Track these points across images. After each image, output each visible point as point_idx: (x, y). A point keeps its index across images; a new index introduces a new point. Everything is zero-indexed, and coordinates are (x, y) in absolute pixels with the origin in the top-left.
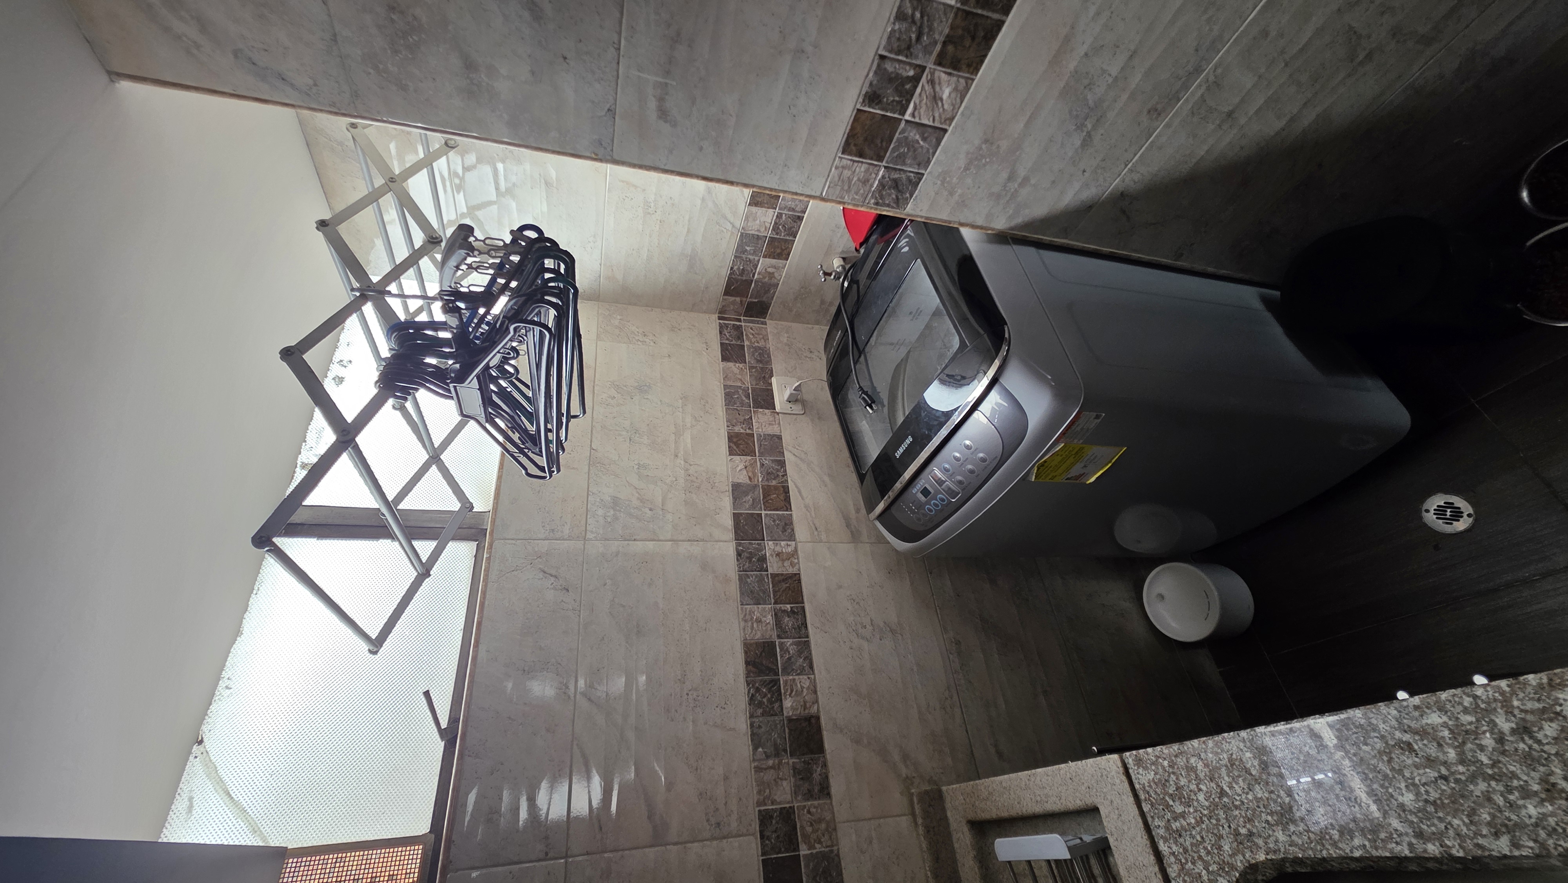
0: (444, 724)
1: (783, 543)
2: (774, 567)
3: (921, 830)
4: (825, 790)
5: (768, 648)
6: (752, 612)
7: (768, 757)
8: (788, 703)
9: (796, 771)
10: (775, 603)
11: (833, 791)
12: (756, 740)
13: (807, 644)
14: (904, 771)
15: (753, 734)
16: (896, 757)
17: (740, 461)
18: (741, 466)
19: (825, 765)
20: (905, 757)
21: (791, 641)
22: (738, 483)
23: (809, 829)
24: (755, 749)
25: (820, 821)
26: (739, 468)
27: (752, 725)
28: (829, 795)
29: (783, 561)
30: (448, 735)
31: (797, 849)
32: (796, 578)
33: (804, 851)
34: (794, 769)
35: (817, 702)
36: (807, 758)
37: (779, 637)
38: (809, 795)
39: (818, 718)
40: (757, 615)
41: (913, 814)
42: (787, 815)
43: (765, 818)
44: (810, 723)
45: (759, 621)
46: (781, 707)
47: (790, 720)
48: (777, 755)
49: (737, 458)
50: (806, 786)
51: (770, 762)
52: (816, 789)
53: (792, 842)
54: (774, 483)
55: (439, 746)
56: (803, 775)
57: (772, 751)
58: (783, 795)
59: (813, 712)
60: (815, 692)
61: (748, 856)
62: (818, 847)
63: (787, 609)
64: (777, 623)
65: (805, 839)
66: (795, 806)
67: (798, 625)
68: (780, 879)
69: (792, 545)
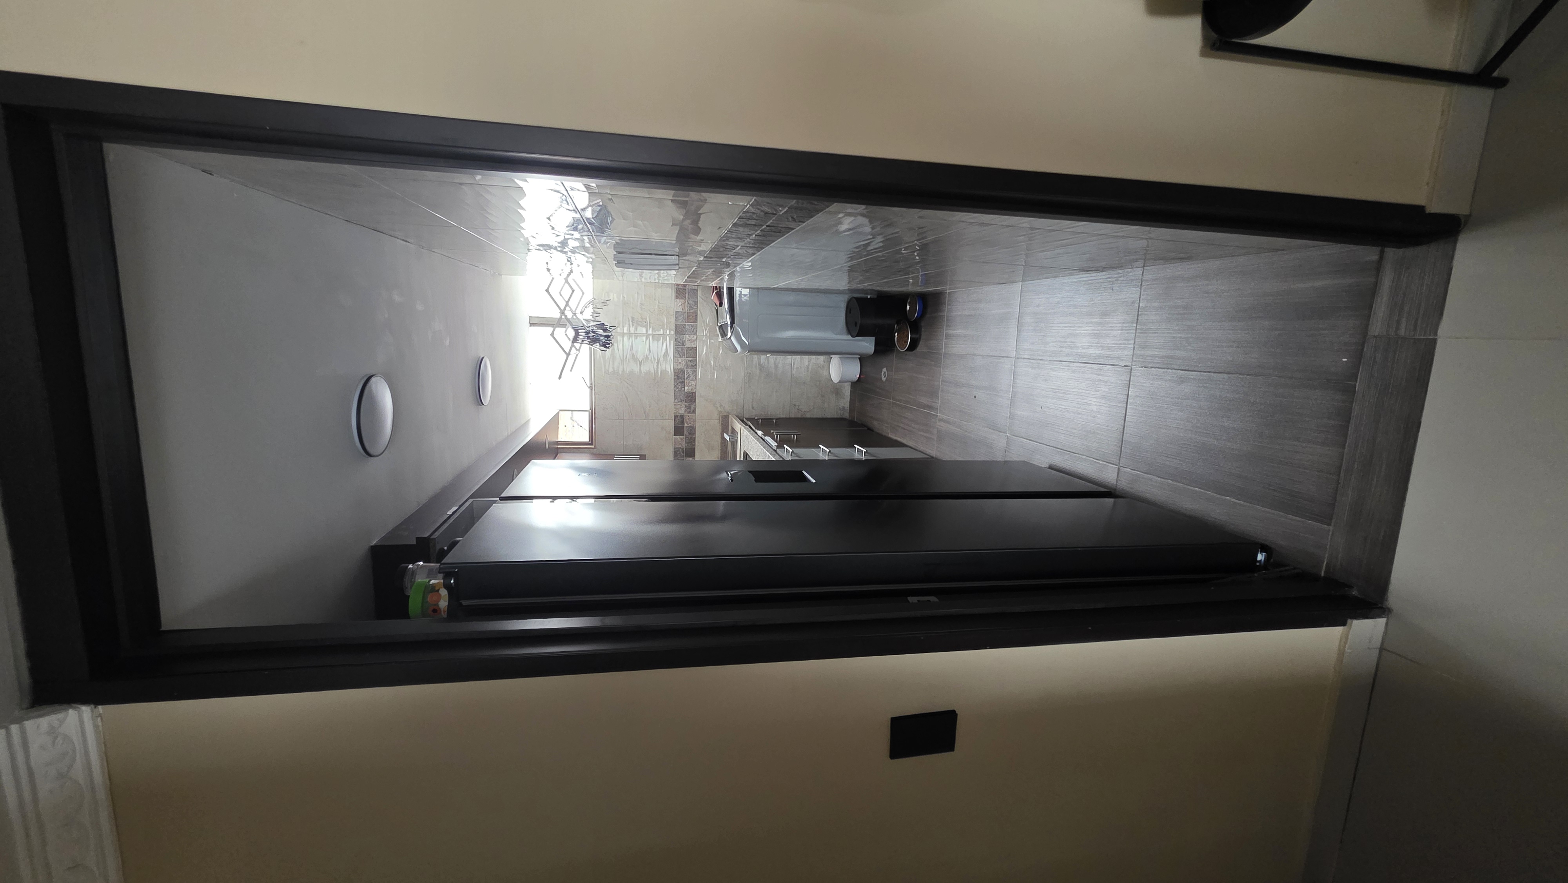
0: (589, 385)
1: (692, 336)
2: (688, 345)
3: (720, 424)
4: (694, 412)
5: (682, 371)
6: (678, 360)
7: (679, 402)
8: (686, 388)
9: (686, 406)
10: (687, 357)
11: (696, 412)
12: (675, 397)
13: (696, 370)
14: (720, 409)
16: (718, 405)
17: (680, 302)
18: (680, 304)
19: (695, 405)
20: (721, 406)
21: (690, 369)
22: (678, 312)
23: (688, 420)
24: (675, 399)
25: (691, 419)
27: (675, 393)
28: (695, 413)
29: (691, 342)
30: (591, 388)
31: (684, 424)
32: (695, 350)
33: (686, 425)
34: (686, 405)
35: (696, 389)
36: (690, 403)
37: (686, 368)
38: (689, 412)
39: (695, 393)
40: (680, 361)
41: (719, 420)
42: (682, 417)
43: (676, 416)
44: (692, 395)
45: (680, 363)
46: (684, 389)
47: (686, 392)
48: (681, 402)
49: (678, 300)
50: (689, 410)
51: (679, 403)
52: (692, 411)
53: (683, 422)
55: (588, 390)
56: (689, 407)
57: (680, 400)
58: (682, 411)
59: (694, 391)
60: (696, 386)
61: (670, 425)
62: (690, 425)
63: (691, 359)
64: (686, 363)
65: (687, 422)
66: (685, 414)
67: (694, 365)
68: (678, 430)
69: (695, 336)
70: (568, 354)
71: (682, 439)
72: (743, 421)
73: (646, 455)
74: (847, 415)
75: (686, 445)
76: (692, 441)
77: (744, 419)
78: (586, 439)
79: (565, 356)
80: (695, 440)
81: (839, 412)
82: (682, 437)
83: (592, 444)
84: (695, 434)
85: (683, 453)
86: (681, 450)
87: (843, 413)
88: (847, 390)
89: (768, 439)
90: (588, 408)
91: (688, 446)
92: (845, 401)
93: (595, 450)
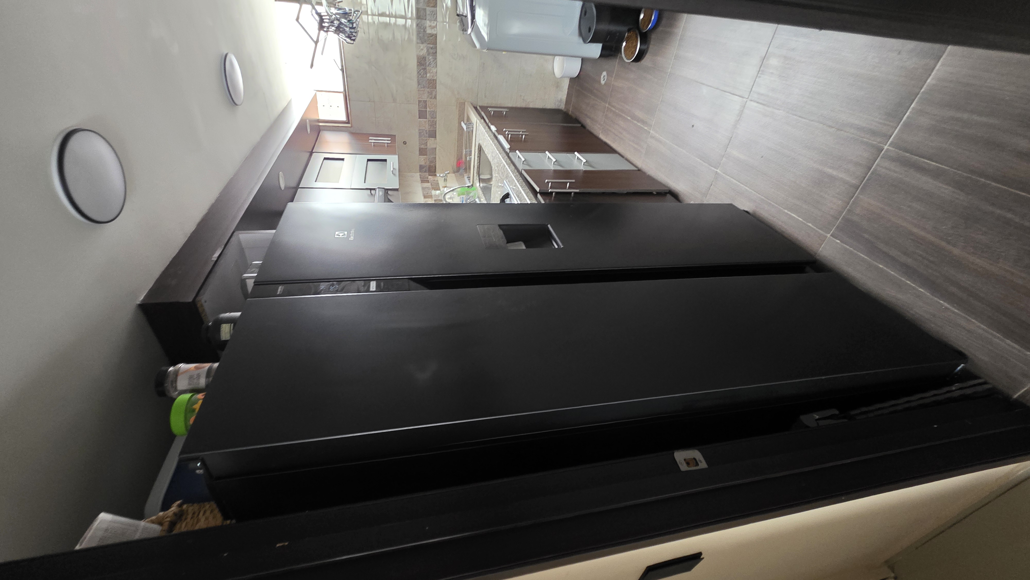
0: (340, 68)
1: (432, 22)
2: (429, 31)
3: (458, 110)
4: (435, 98)
5: (424, 58)
6: (420, 47)
7: (422, 88)
8: (428, 75)
9: (428, 92)
10: (428, 44)
11: (437, 97)
12: (419, 84)
13: (436, 59)
14: (457, 96)
15: (418, 82)
16: (456, 93)
19: (436, 92)
20: (458, 93)
21: (431, 57)
23: (430, 105)
24: (418, 85)
25: (433, 104)
27: (418, 79)
28: (436, 99)
29: (432, 28)
30: (342, 70)
31: (427, 109)
32: (435, 36)
33: (428, 109)
34: (428, 91)
35: (436, 76)
36: (432, 89)
37: (428, 55)
38: (431, 98)
39: (436, 80)
40: (422, 48)
41: (457, 106)
42: (425, 102)
43: (419, 101)
44: (434, 81)
45: (422, 49)
46: (426, 76)
47: (428, 79)
48: (424, 88)
50: (430, 96)
51: (422, 89)
52: (433, 97)
53: (426, 107)
55: (341, 72)
56: (430, 93)
57: (422, 86)
58: (425, 97)
59: (435, 78)
60: (436, 73)
61: (415, 109)
62: (431, 110)
63: (431, 46)
64: (428, 50)
65: (429, 107)
66: (428, 100)
67: (434, 52)
68: (422, 115)
69: (435, 22)
70: (316, 43)
71: (425, 122)
72: (476, 108)
73: (395, 135)
74: (562, 107)
75: (429, 127)
76: (433, 124)
77: (478, 108)
78: (344, 118)
79: (314, 45)
80: (436, 124)
81: (557, 103)
82: (426, 120)
83: (348, 123)
84: (436, 118)
85: (427, 133)
86: (424, 131)
87: (560, 105)
88: (566, 84)
89: (501, 138)
90: (342, 90)
91: (430, 128)
92: (563, 95)
93: (352, 128)
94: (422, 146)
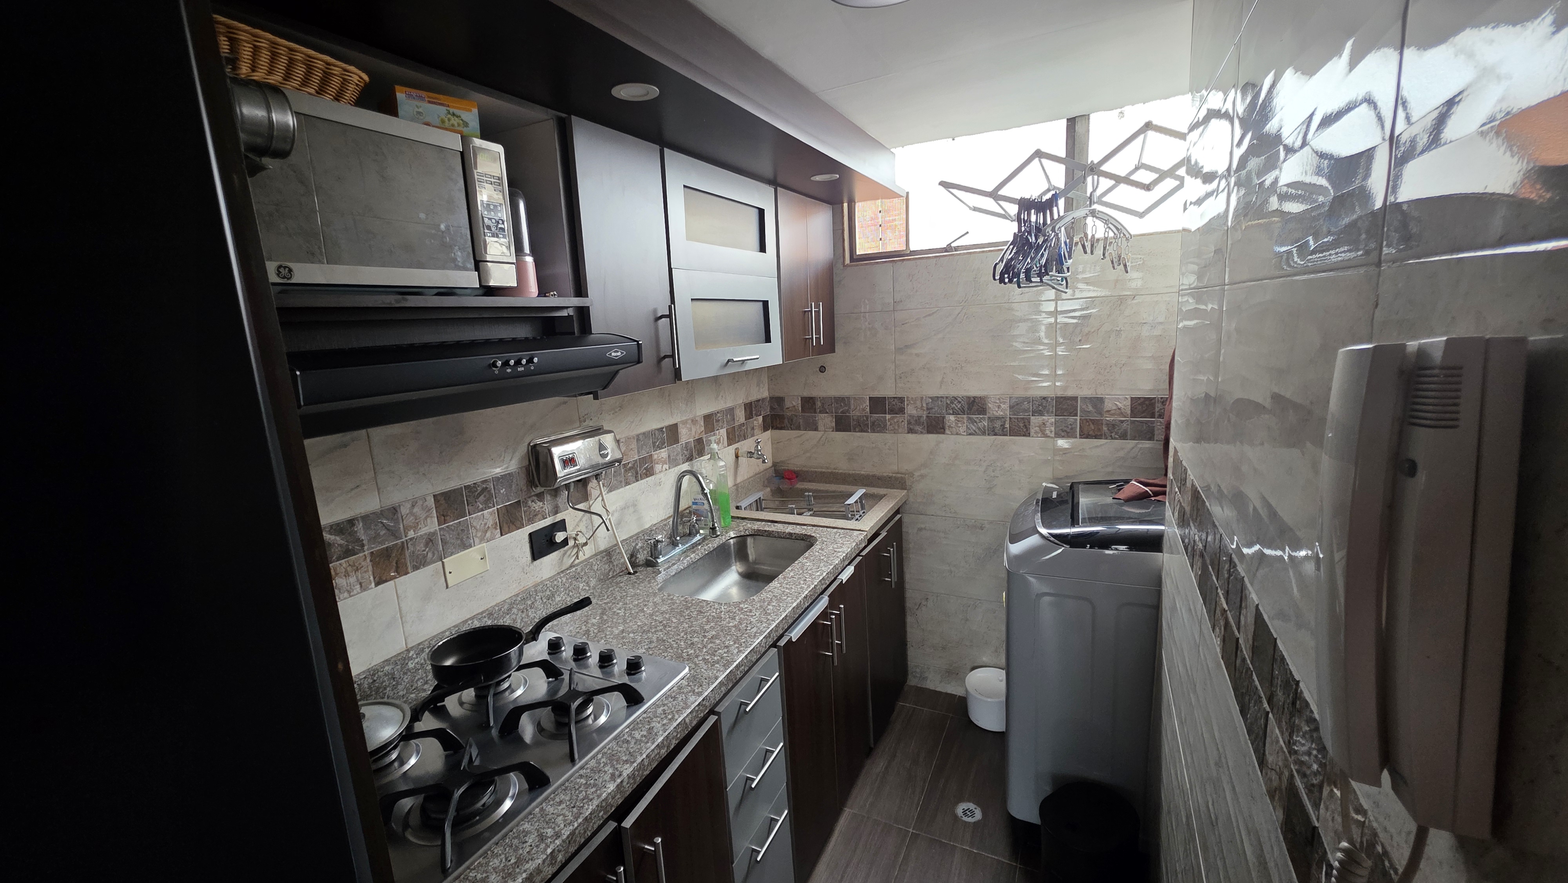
0: (954, 245)
1: (1053, 429)
2: (1035, 420)
3: (891, 475)
4: (911, 431)
5: (983, 410)
6: (1004, 403)
7: (927, 404)
8: (952, 418)
9: (920, 417)
10: (1010, 418)
11: (910, 435)
12: (935, 399)
13: (984, 433)
14: (917, 474)
15: (938, 397)
16: (923, 472)
17: (1125, 405)
18: (1120, 405)
19: (922, 433)
20: (923, 476)
21: (986, 424)
22: (1104, 402)
23: (896, 420)
24: (931, 398)
25: (899, 426)
26: (1118, 403)
27: (942, 398)
28: (909, 433)
29: (1039, 427)
30: (948, 249)
31: (890, 414)
32: (1027, 434)
33: (888, 416)
34: (922, 417)
35: (952, 434)
36: (925, 424)
37: (989, 418)
38: (909, 423)
39: (944, 433)
40: (1003, 406)
41: (898, 473)
42: (902, 411)
43: (901, 400)
44: (941, 428)
45: (999, 407)
46: (950, 414)
47: (944, 418)
48: (928, 409)
49: (1129, 403)
50: (913, 422)
51: (924, 405)
52: (912, 427)
53: (892, 411)
54: (1105, 428)
56: (918, 421)
57: (930, 406)
58: (911, 410)
59: (947, 431)
60: (957, 434)
61: (887, 390)
62: (888, 423)
63: (1007, 426)
64: (998, 418)
65: (892, 418)
66: (906, 415)
67: (996, 431)
68: (878, 404)
69: (1053, 435)
70: (994, 195)
71: (864, 410)
72: (897, 512)
73: (834, 351)
74: (912, 681)
75: (855, 418)
76: (861, 426)
77: (898, 516)
78: (859, 252)
79: (990, 188)
80: (862, 431)
81: (918, 670)
82: (868, 410)
83: (852, 259)
84: (873, 431)
85: (842, 412)
86: (847, 408)
87: (915, 677)
89: (824, 602)
90: (913, 248)
91: (853, 420)
92: (935, 683)
93: (842, 267)
94: (819, 404)
